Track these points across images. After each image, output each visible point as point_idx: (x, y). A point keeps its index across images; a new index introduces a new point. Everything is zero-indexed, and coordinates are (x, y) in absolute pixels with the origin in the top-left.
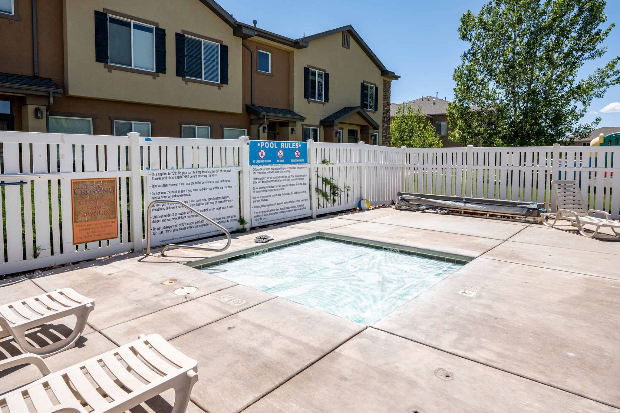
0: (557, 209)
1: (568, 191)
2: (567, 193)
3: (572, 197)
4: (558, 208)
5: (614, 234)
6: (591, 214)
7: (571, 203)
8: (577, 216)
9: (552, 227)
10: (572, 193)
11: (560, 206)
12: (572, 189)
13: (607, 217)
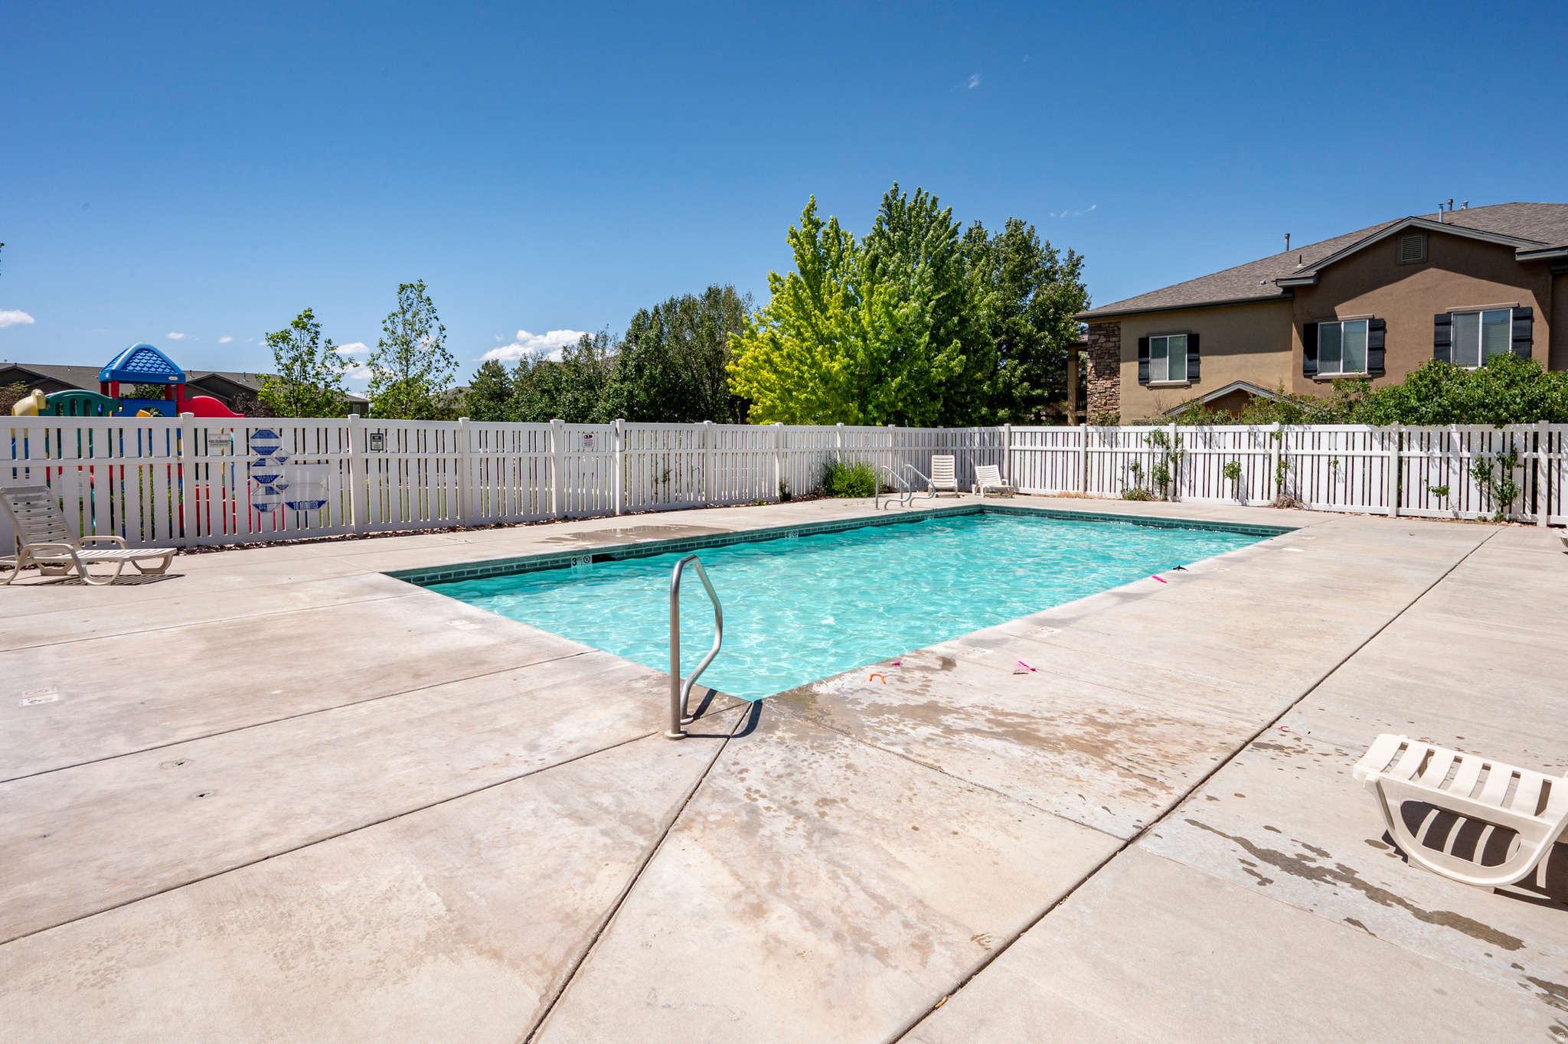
0: (17, 546)
1: (34, 506)
2: (33, 511)
3: (45, 518)
4: (19, 543)
5: (139, 573)
6: (92, 545)
7: (44, 530)
8: (73, 552)
9: (9, 584)
10: (45, 510)
11: (25, 538)
12: (44, 502)
13: (122, 545)
